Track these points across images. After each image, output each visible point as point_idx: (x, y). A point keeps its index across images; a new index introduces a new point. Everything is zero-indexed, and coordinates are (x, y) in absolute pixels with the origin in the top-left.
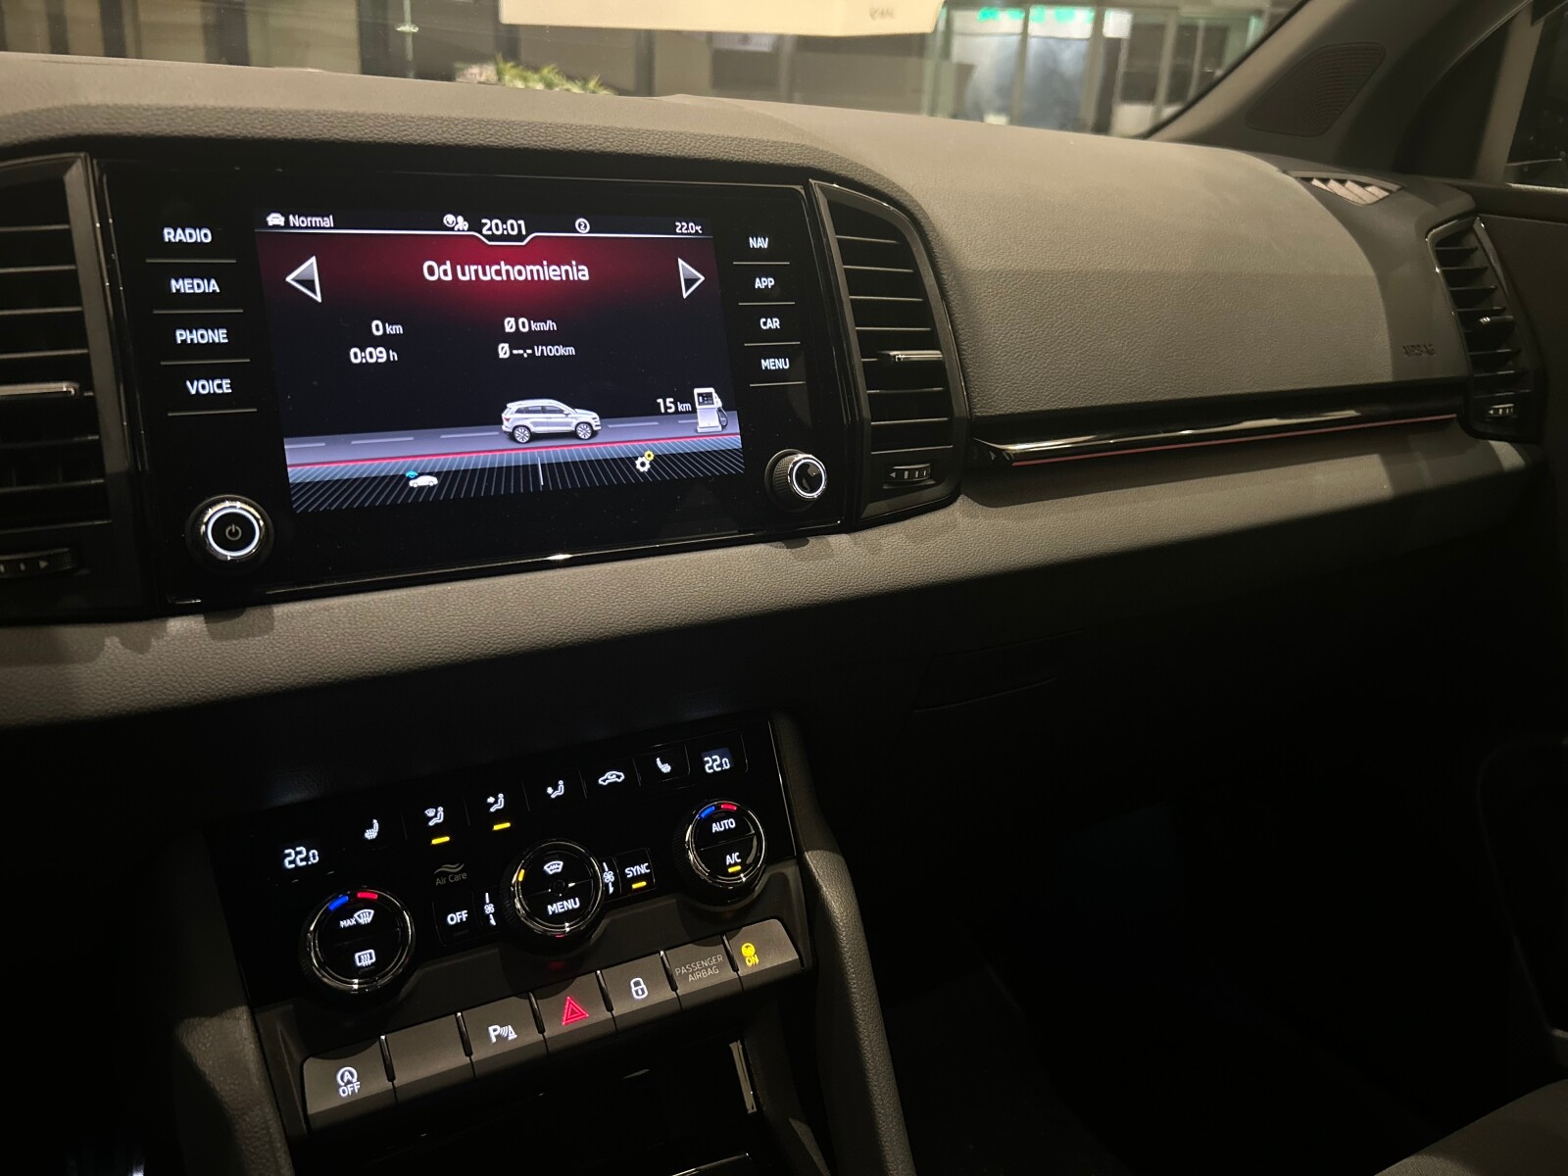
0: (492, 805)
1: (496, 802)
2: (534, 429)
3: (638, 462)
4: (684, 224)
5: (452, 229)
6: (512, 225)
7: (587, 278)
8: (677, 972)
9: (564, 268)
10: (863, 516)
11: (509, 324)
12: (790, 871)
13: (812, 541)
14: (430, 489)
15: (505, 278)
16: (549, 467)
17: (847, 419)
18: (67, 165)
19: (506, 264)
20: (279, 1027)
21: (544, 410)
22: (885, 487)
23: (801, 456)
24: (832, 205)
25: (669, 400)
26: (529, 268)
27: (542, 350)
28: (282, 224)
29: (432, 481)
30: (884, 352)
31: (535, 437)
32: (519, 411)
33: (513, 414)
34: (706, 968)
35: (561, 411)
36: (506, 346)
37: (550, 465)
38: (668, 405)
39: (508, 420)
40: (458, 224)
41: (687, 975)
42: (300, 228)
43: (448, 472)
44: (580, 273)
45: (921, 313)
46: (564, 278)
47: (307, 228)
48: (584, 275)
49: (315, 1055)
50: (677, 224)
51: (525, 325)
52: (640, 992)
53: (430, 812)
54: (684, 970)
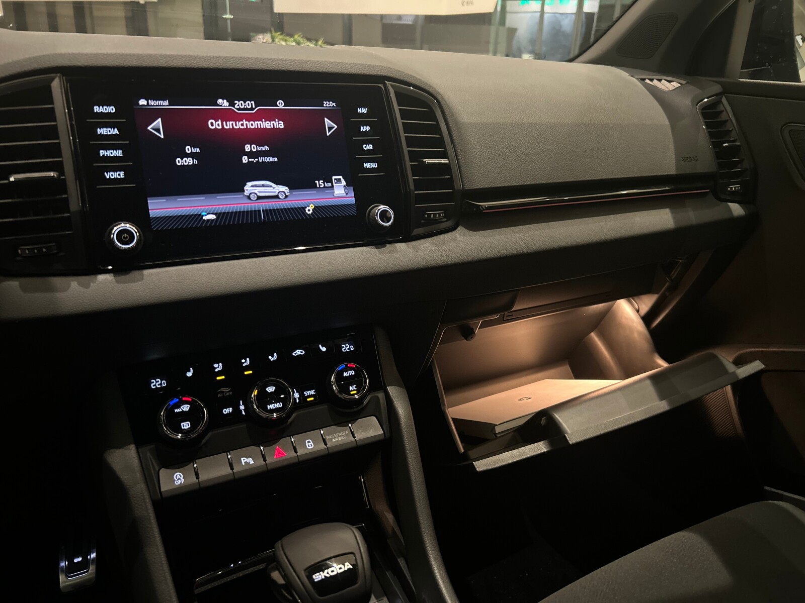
0: (243, 363)
1: (246, 362)
2: (259, 194)
3: (307, 209)
4: (327, 102)
5: (221, 106)
6: (248, 104)
7: (283, 127)
8: (327, 438)
9: (272, 122)
10: (413, 234)
11: (247, 148)
12: (381, 395)
13: (388, 245)
14: (212, 220)
15: (245, 127)
16: (265, 211)
17: (403, 190)
18: (53, 79)
19: (246, 121)
20: (149, 454)
21: (263, 186)
22: (423, 222)
23: (382, 206)
24: (396, 93)
25: (321, 181)
26: (256, 122)
27: (262, 159)
28: (146, 104)
29: (213, 217)
30: (422, 160)
31: (259, 198)
32: (252, 186)
33: (250, 187)
34: (341, 436)
35: (271, 186)
36: (246, 157)
37: (266, 210)
38: (321, 184)
39: (247, 190)
40: (224, 103)
41: (331, 439)
42: (154, 106)
43: (220, 213)
44: (280, 125)
45: (440, 142)
46: (272, 127)
47: (157, 106)
48: (281, 126)
49: (165, 467)
50: (324, 102)
51: (254, 148)
52: (310, 446)
53: (216, 365)
54: (330, 437)
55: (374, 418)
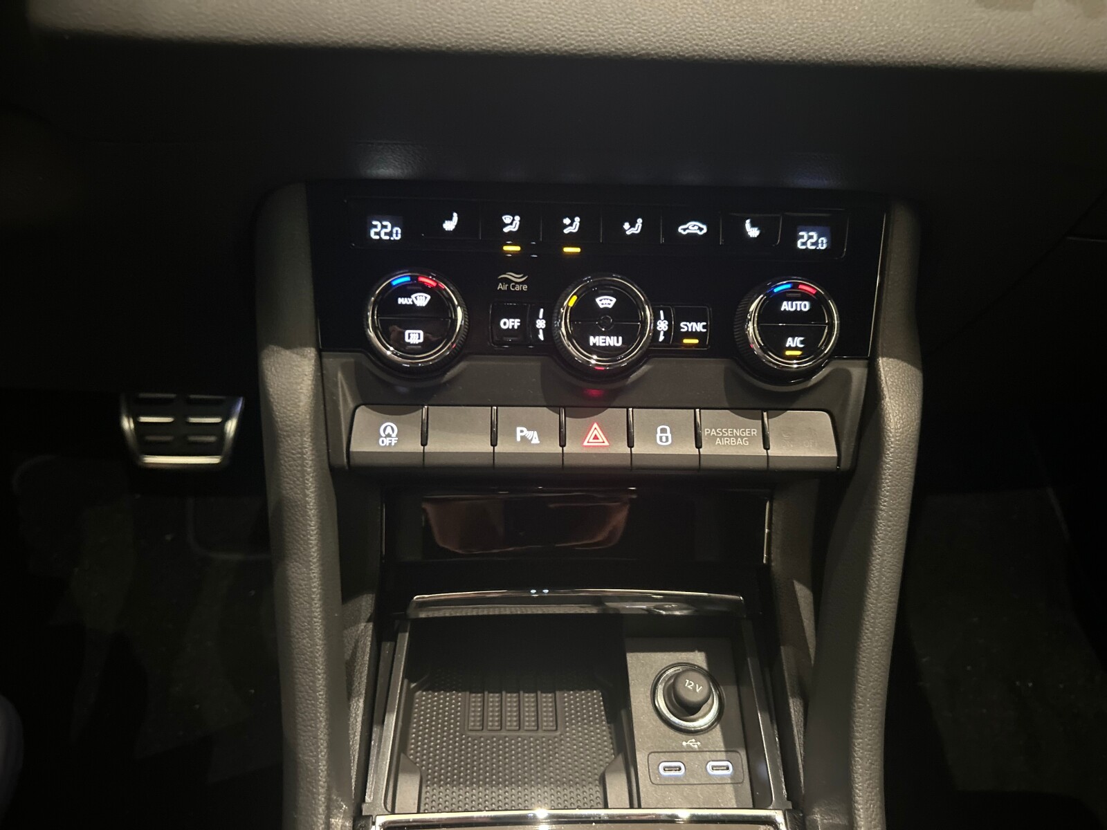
8: (705, 432)
20: (340, 373)
34: (736, 437)
41: (714, 438)
49: (367, 405)
54: (713, 432)
55: (824, 418)
